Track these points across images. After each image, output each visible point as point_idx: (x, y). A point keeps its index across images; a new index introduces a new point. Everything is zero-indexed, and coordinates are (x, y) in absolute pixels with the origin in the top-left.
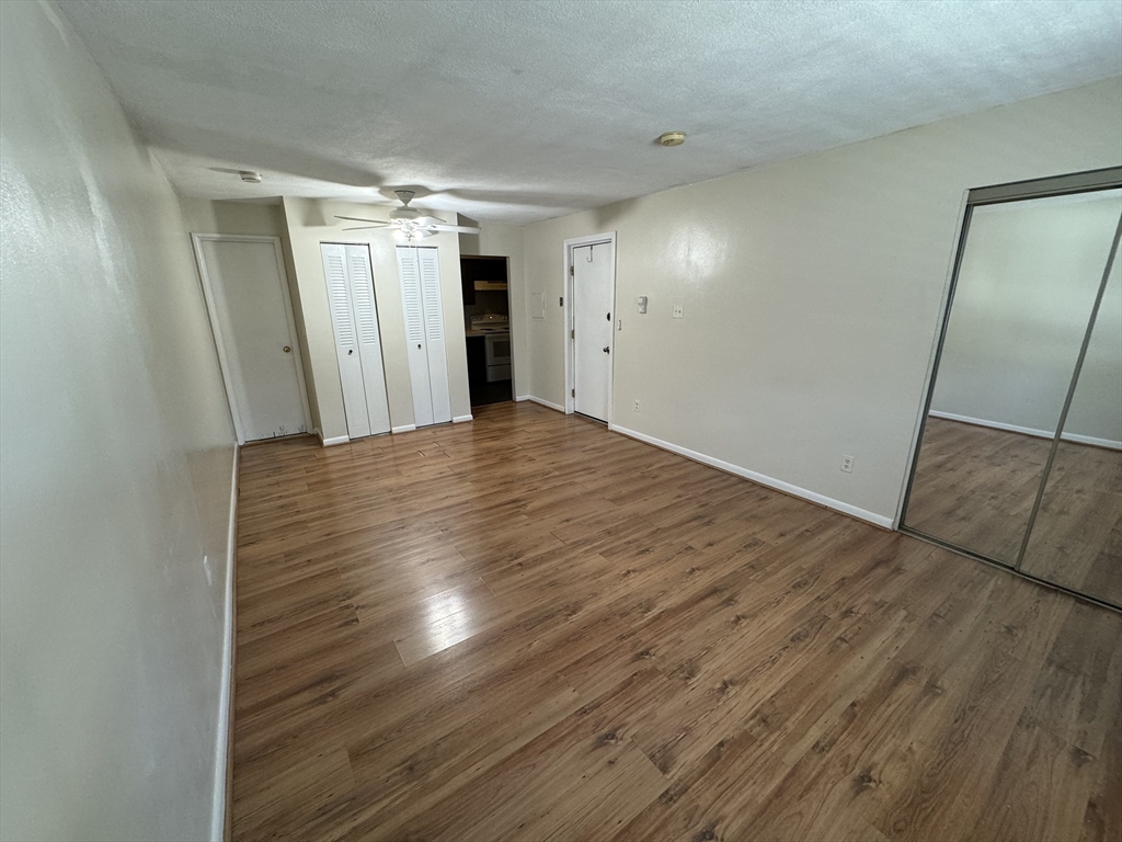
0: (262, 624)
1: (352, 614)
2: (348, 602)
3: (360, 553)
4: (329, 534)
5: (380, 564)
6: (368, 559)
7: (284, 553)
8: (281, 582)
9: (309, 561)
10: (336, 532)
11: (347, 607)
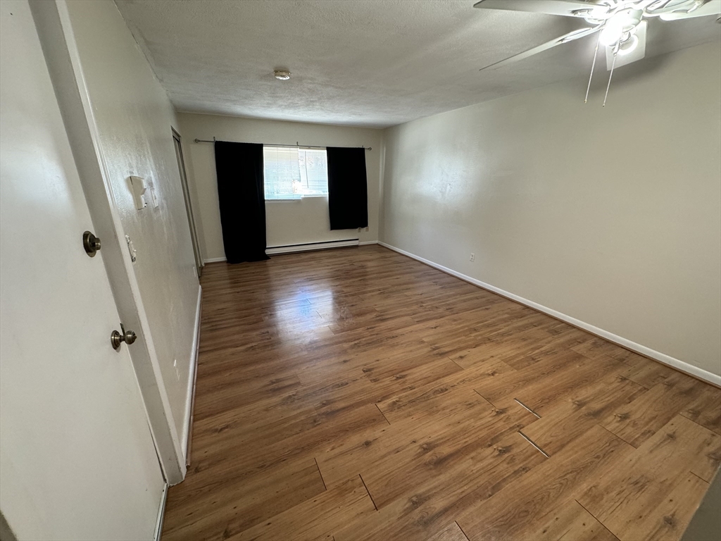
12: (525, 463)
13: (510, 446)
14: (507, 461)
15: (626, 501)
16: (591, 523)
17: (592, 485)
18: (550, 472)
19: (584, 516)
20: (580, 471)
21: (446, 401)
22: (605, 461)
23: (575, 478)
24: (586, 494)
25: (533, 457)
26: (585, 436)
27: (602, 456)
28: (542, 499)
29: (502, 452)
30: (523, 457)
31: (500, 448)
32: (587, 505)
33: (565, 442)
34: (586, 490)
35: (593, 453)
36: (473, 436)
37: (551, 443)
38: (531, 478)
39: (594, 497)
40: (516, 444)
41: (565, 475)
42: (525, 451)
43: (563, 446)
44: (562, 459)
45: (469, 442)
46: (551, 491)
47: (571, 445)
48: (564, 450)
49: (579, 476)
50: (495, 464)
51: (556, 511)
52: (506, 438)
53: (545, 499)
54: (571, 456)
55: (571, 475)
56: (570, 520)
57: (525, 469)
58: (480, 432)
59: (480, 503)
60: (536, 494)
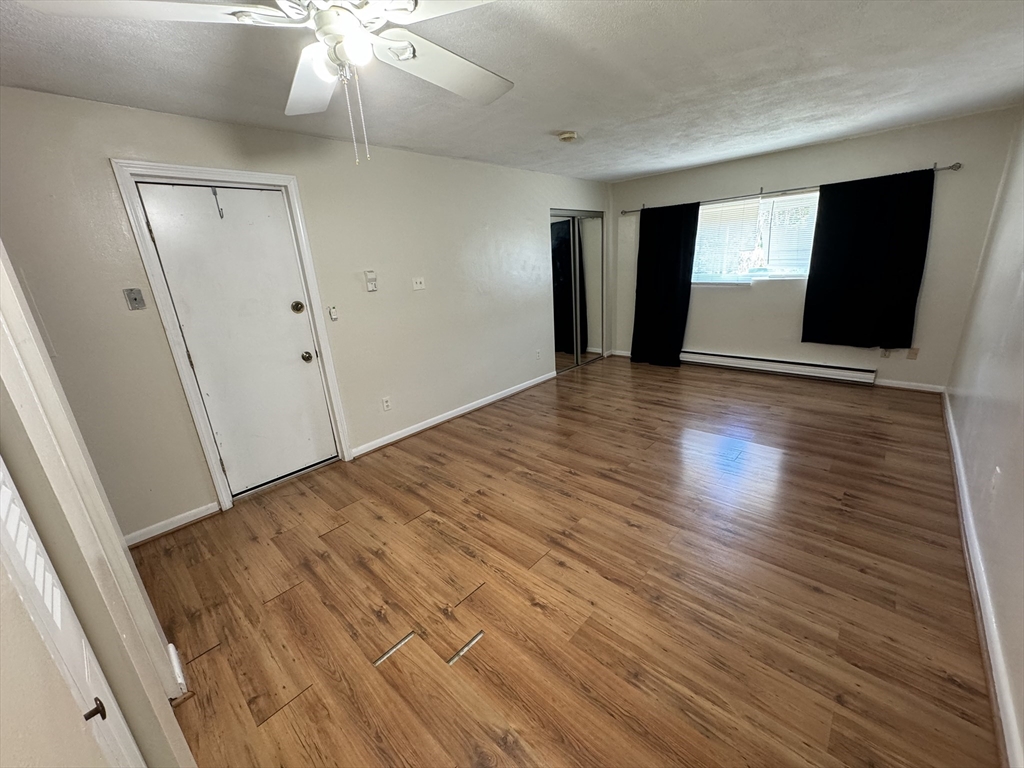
0: (933, 542)
1: (845, 499)
2: (844, 508)
3: (799, 538)
4: (817, 590)
5: (791, 515)
6: (797, 526)
7: (895, 611)
8: (907, 570)
9: (862, 571)
10: (806, 586)
11: (846, 505)
12: (363, 636)
13: (388, 622)
14: (365, 618)
15: (306, 755)
16: (284, 696)
17: (331, 712)
18: (352, 663)
19: (293, 690)
20: (354, 702)
21: (454, 562)
22: (373, 749)
23: (341, 691)
24: (320, 700)
25: (372, 645)
26: (422, 730)
27: (382, 745)
28: (318, 649)
29: (379, 614)
30: (372, 634)
31: (383, 612)
32: (305, 697)
33: (402, 692)
34: (325, 701)
35: (386, 733)
36: (399, 587)
37: (399, 671)
38: (344, 641)
39: (314, 710)
40: (392, 629)
41: (346, 679)
42: (381, 637)
43: (395, 687)
44: (371, 681)
45: (390, 585)
46: (326, 660)
47: (399, 700)
48: (387, 687)
49: (346, 699)
50: (362, 608)
51: (302, 659)
52: (401, 619)
53: (316, 652)
54: (379, 696)
55: (347, 688)
56: (291, 673)
57: (355, 635)
58: (406, 593)
59: (318, 596)
60: (323, 643)
